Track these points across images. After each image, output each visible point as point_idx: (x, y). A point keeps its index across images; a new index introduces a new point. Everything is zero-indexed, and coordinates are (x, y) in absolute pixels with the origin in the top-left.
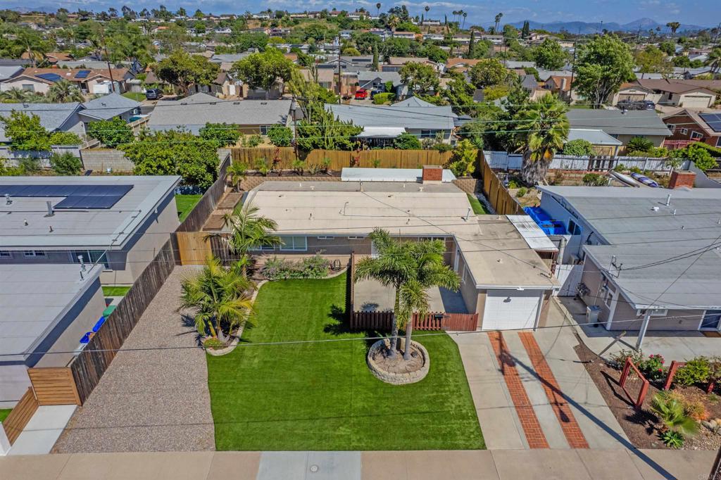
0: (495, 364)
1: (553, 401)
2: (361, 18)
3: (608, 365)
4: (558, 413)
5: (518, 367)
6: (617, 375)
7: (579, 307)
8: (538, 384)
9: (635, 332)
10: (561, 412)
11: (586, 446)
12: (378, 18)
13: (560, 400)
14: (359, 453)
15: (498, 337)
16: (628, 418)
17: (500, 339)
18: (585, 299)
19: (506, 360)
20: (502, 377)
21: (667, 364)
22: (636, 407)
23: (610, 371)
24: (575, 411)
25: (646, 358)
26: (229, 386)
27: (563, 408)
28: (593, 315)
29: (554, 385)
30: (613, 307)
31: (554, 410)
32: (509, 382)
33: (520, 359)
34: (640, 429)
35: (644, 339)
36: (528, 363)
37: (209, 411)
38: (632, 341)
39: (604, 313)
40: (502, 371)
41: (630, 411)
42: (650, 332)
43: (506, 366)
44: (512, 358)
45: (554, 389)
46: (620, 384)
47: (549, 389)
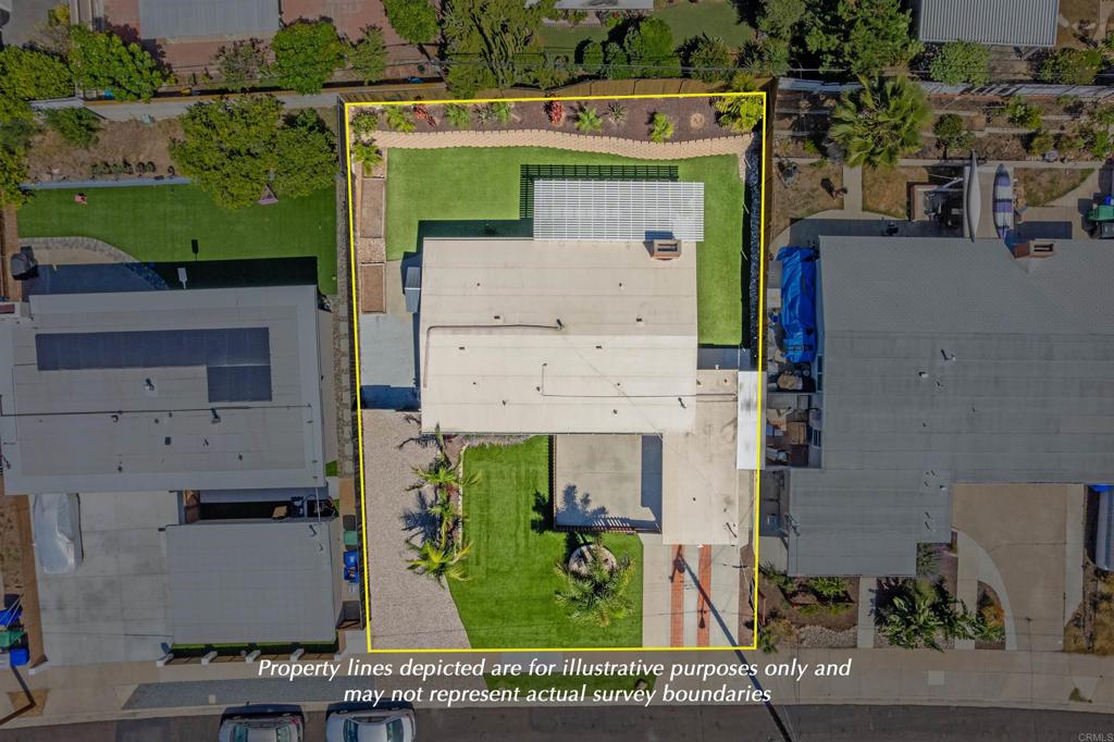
0: (669, 570)
1: (700, 608)
4: (699, 620)
5: (686, 574)
8: (696, 592)
10: (702, 619)
13: (706, 608)
16: (747, 624)
19: (679, 565)
20: (670, 584)
24: (713, 619)
27: (705, 616)
29: (707, 594)
31: (698, 617)
32: (673, 590)
33: (690, 565)
36: (696, 570)
40: (672, 578)
43: (677, 572)
44: (685, 563)
45: (706, 598)
47: (702, 597)
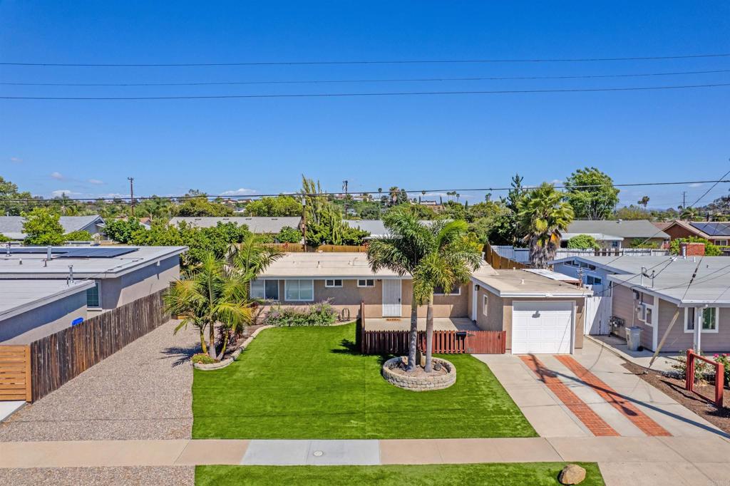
0: (532, 376)
1: (611, 400)
2: (365, 200)
3: (667, 376)
4: (621, 410)
5: (560, 377)
6: (680, 383)
8: (588, 388)
10: (624, 408)
11: (667, 434)
12: (380, 200)
13: (619, 399)
14: (376, 441)
15: (533, 359)
16: (711, 413)
17: (535, 360)
18: (621, 330)
19: (545, 373)
20: (544, 385)
22: (718, 404)
23: (672, 381)
24: (641, 407)
26: (216, 391)
27: (624, 405)
29: (609, 389)
30: (655, 321)
31: (616, 407)
32: (553, 388)
33: (562, 372)
36: (571, 374)
37: (190, 409)
39: (647, 332)
40: (543, 380)
41: (710, 408)
43: (546, 377)
44: (552, 372)
45: (607, 392)
46: (688, 389)
47: (602, 392)
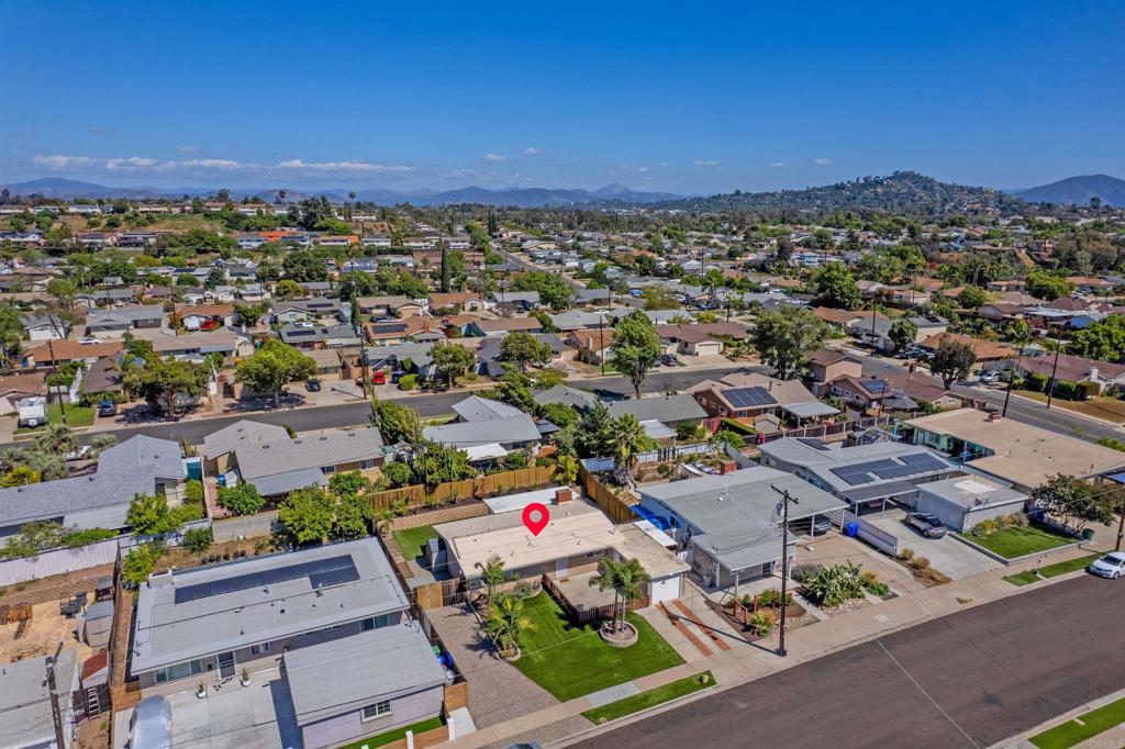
0: (668, 622)
1: (705, 632)
3: (725, 607)
4: (710, 637)
5: (681, 620)
6: (731, 611)
7: (696, 577)
8: (694, 626)
9: (733, 585)
10: (712, 636)
11: (729, 648)
12: (285, 212)
13: (708, 630)
15: (662, 606)
16: (743, 631)
17: (663, 607)
18: (699, 571)
19: (673, 618)
20: (675, 627)
21: (752, 599)
22: (744, 624)
23: (726, 610)
24: (719, 634)
25: (742, 598)
27: (711, 634)
28: (707, 580)
29: (702, 624)
30: (718, 573)
31: (708, 636)
32: (680, 628)
33: (680, 615)
34: (749, 634)
35: (738, 588)
36: (684, 616)
38: (732, 590)
39: (714, 577)
40: (674, 624)
41: (742, 627)
42: (741, 583)
43: (674, 621)
44: (675, 615)
45: (703, 626)
46: (734, 615)
47: (700, 627)
